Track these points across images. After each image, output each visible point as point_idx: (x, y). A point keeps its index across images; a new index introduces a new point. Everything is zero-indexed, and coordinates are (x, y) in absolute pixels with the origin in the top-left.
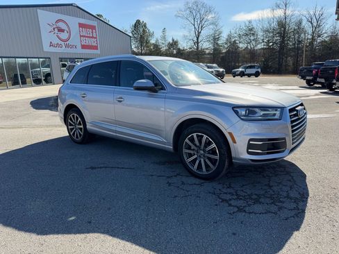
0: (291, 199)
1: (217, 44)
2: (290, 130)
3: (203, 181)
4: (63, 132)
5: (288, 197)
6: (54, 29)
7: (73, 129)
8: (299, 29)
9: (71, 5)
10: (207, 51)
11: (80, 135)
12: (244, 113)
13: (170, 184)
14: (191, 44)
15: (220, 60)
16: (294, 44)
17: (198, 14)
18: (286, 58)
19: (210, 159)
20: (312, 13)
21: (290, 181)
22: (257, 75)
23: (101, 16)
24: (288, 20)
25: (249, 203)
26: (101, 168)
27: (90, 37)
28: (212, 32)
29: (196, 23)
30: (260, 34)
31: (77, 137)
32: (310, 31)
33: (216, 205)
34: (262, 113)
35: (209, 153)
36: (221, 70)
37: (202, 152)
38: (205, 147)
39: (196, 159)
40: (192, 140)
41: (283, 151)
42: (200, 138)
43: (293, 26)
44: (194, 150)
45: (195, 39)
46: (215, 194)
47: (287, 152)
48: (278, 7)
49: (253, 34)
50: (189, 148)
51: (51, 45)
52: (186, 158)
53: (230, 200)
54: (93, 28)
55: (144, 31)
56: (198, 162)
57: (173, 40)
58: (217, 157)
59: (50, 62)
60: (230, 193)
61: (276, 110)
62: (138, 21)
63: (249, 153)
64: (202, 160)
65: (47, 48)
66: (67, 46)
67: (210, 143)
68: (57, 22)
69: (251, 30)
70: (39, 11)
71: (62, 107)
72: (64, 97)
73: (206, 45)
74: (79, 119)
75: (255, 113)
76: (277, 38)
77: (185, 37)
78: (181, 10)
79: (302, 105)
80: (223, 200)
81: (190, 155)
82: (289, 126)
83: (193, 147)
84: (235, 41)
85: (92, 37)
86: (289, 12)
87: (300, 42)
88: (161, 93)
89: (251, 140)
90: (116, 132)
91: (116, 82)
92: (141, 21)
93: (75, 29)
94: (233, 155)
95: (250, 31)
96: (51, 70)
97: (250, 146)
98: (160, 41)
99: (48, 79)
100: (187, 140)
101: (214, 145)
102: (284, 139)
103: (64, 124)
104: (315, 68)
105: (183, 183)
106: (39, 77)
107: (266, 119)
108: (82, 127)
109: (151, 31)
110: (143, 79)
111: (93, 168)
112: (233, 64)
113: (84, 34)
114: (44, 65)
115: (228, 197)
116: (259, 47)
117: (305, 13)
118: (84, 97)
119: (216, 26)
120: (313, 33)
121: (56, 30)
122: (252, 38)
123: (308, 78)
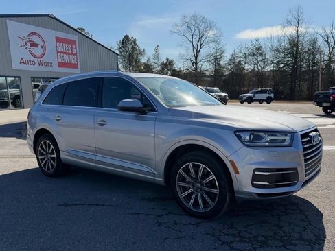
0: (305, 241)
1: (219, 64)
2: (303, 159)
3: (199, 221)
4: (32, 163)
5: (301, 239)
6: (26, 43)
7: (44, 159)
8: (314, 50)
9: (48, 16)
10: (207, 73)
11: (53, 166)
12: (247, 138)
13: (159, 224)
14: (188, 64)
15: (222, 84)
16: (308, 66)
17: (197, 30)
18: (300, 81)
19: (208, 193)
20: (328, 31)
21: (303, 220)
22: (269, 100)
23: (83, 30)
24: (301, 39)
25: (255, 246)
26: (75, 205)
27: (68, 54)
28: (213, 51)
29: (194, 40)
30: (269, 54)
31: (49, 169)
32: (326, 51)
33: (215, 248)
34: (269, 138)
35: (207, 186)
36: (224, 94)
37: (199, 185)
38: (203, 178)
39: (192, 194)
40: (187, 170)
41: (295, 184)
42: (196, 168)
43: (307, 46)
44: (189, 182)
45: (193, 59)
46: (214, 236)
47: (299, 184)
48: (289, 23)
49: (261, 54)
50: (183, 180)
51: (22, 61)
52: (179, 193)
53: (232, 242)
54: (72, 43)
55: (133, 48)
56: (193, 197)
57: (167, 60)
58: (217, 191)
59: (20, 81)
60: (232, 235)
61: (286, 136)
62: (127, 37)
63: (254, 185)
64: (199, 195)
65: (16, 65)
66: (41, 63)
67: (208, 174)
68: (30, 34)
69: (258, 49)
70: (9, 22)
71: (31, 133)
72: (34, 121)
73: (206, 67)
74: (52, 147)
75: (260, 138)
76: (289, 59)
77: (181, 56)
78: (177, 26)
79: (316, 130)
80: (224, 243)
81: (185, 189)
82: (302, 154)
83: (188, 179)
84: (240, 62)
85: (72, 54)
86: (301, 30)
87: (315, 64)
88: (151, 115)
89: (256, 170)
90: (96, 161)
91: (98, 103)
92: (130, 37)
93: (51, 44)
94: (236, 188)
95: (258, 51)
96: (21, 91)
97: (255, 178)
98: (152, 60)
99: (17, 102)
100: (181, 171)
101: (213, 177)
102: (296, 169)
103: (33, 154)
104: (332, 93)
105: (176, 223)
106: (6, 99)
107: (274, 145)
108: (55, 156)
109: (142, 48)
110: (130, 98)
111: (66, 205)
112: (237, 88)
113: (62, 50)
114: (12, 85)
115: (230, 239)
116: (268, 68)
117: (320, 31)
118: (59, 120)
119: (218, 44)
120: (330, 53)
121: (28, 44)
122: (260, 58)
123: (324, 104)
